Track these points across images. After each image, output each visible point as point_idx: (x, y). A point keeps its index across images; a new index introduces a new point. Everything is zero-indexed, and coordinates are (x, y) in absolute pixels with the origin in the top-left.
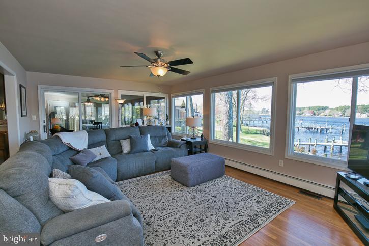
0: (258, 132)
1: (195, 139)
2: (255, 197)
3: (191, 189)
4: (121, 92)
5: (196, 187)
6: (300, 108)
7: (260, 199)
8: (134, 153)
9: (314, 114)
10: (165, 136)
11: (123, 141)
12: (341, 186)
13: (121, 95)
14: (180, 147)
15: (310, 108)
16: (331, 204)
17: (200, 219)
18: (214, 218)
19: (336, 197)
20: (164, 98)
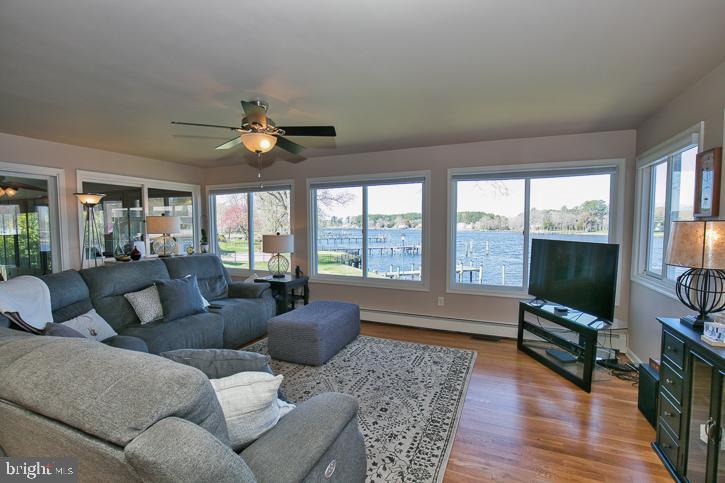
0: (333, 260)
1: (283, 276)
2: (427, 358)
3: (323, 368)
4: (84, 176)
5: (329, 364)
6: (390, 217)
7: (436, 359)
8: (175, 319)
9: (410, 226)
10: (220, 277)
11: (136, 294)
12: (526, 319)
13: (84, 183)
14: (260, 297)
15: (403, 216)
16: (514, 346)
17: (378, 409)
18: (396, 401)
19: (520, 334)
20: (189, 194)
